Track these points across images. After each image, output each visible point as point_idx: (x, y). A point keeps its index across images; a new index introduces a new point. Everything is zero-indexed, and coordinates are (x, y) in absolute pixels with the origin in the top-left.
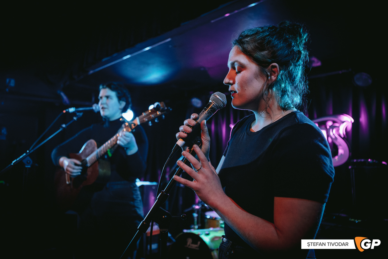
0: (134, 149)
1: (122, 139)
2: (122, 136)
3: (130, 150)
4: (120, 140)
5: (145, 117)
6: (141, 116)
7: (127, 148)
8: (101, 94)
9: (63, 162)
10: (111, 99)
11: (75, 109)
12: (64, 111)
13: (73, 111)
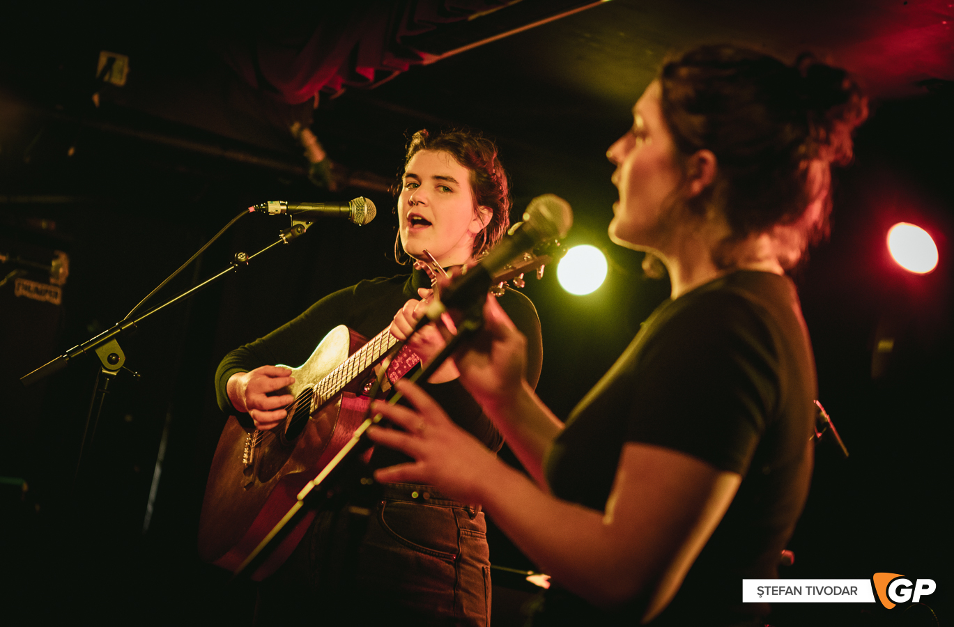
11: (287, 206)
12: (252, 209)
13: (279, 212)
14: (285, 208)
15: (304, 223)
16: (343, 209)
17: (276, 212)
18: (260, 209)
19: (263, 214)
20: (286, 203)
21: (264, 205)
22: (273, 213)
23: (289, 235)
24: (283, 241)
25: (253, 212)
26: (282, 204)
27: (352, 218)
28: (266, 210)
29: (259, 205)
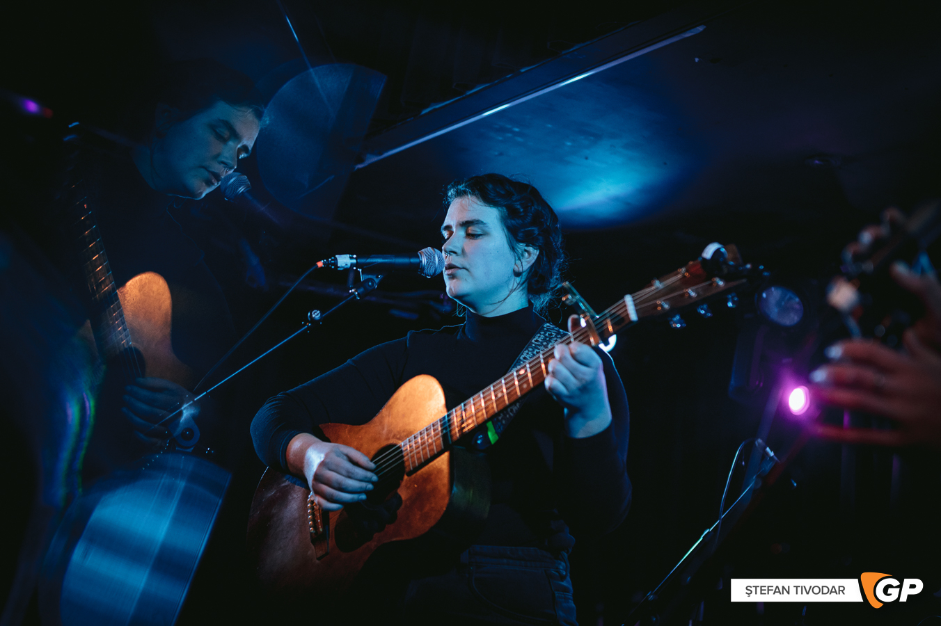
0: (600, 418)
1: (565, 372)
2: (561, 360)
3: (586, 418)
4: (554, 374)
5: (660, 294)
6: (647, 292)
7: (576, 410)
8: (451, 219)
9: (301, 455)
10: (485, 234)
11: (356, 259)
12: (320, 264)
13: (349, 265)
14: (354, 261)
15: (373, 277)
16: (413, 260)
17: (346, 267)
18: (329, 264)
19: (332, 270)
20: (355, 256)
21: (332, 260)
22: (342, 267)
23: (361, 290)
24: (355, 297)
25: (322, 267)
26: (351, 258)
27: (423, 269)
28: (336, 264)
29: (328, 260)
